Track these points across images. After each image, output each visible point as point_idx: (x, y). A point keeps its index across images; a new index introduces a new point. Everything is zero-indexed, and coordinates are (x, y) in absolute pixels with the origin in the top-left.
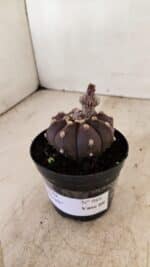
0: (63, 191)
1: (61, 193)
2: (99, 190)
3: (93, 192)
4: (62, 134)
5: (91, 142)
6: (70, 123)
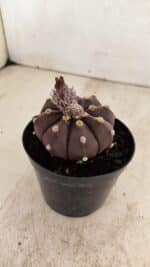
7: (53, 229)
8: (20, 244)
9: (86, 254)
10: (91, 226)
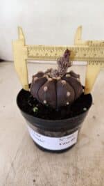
0: (46, 132)
1: (44, 134)
2: (73, 130)
3: (69, 131)
4: (45, 88)
5: (68, 94)
6: (50, 79)
7: (55, 166)
8: (34, 181)
9: (83, 179)
10: (81, 159)
